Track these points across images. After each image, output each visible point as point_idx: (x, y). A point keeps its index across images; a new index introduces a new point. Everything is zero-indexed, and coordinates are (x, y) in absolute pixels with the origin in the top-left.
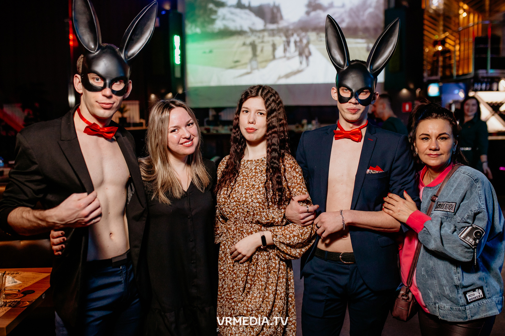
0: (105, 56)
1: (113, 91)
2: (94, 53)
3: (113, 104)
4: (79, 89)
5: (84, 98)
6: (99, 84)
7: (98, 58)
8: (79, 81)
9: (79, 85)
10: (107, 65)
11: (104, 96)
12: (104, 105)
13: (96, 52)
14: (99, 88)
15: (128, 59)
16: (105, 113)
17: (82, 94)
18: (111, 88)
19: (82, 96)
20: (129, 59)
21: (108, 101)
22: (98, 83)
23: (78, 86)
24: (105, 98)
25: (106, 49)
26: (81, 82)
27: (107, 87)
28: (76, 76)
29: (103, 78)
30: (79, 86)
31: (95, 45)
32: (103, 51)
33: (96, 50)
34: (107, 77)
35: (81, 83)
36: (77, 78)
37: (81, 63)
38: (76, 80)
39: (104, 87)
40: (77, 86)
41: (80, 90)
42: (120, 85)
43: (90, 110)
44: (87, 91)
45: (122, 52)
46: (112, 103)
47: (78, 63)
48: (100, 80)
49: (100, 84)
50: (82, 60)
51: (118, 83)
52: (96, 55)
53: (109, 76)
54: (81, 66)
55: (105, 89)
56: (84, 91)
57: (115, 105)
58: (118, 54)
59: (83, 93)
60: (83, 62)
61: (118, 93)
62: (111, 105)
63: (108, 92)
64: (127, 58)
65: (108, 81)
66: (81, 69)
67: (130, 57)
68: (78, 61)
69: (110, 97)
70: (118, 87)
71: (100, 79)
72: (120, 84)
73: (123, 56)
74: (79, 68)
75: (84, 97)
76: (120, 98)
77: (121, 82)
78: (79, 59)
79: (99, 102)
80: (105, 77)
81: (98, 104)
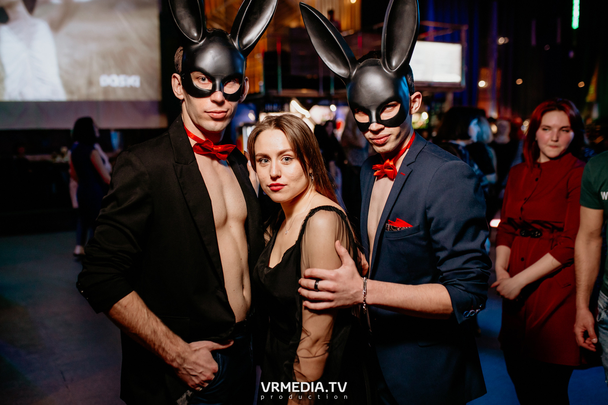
0: (212, 47)
1: (225, 95)
2: (197, 43)
3: (226, 112)
4: (179, 93)
5: (187, 106)
6: (205, 86)
7: (202, 50)
8: (178, 83)
9: (179, 88)
10: (216, 59)
11: (214, 102)
12: (215, 114)
13: (200, 41)
14: (206, 92)
15: (243, 48)
16: (216, 125)
17: (183, 100)
18: (222, 90)
19: (184, 103)
20: (245, 49)
21: (219, 109)
22: (205, 84)
23: (177, 89)
24: (215, 105)
25: (213, 37)
26: (181, 84)
27: (217, 90)
28: (175, 77)
29: (211, 78)
30: (178, 91)
31: (198, 33)
32: (210, 39)
33: (200, 39)
34: (217, 75)
35: (181, 86)
36: (176, 79)
37: (181, 59)
38: (175, 81)
39: (213, 91)
40: (176, 91)
41: (180, 95)
43: (196, 122)
44: (191, 97)
45: (235, 40)
46: (225, 110)
47: (176, 59)
48: (207, 81)
49: (208, 85)
50: (181, 53)
52: (200, 46)
53: (219, 74)
54: (180, 62)
55: (214, 94)
56: (187, 97)
57: (229, 113)
58: (230, 42)
59: (186, 99)
60: (183, 56)
62: (224, 114)
65: (217, 82)
66: (180, 67)
67: (247, 45)
68: (176, 55)
69: (221, 103)
71: (207, 79)
73: (236, 44)
74: (177, 65)
75: (187, 104)
76: (234, 104)
78: (177, 52)
79: (207, 111)
80: (214, 75)
81: (206, 114)
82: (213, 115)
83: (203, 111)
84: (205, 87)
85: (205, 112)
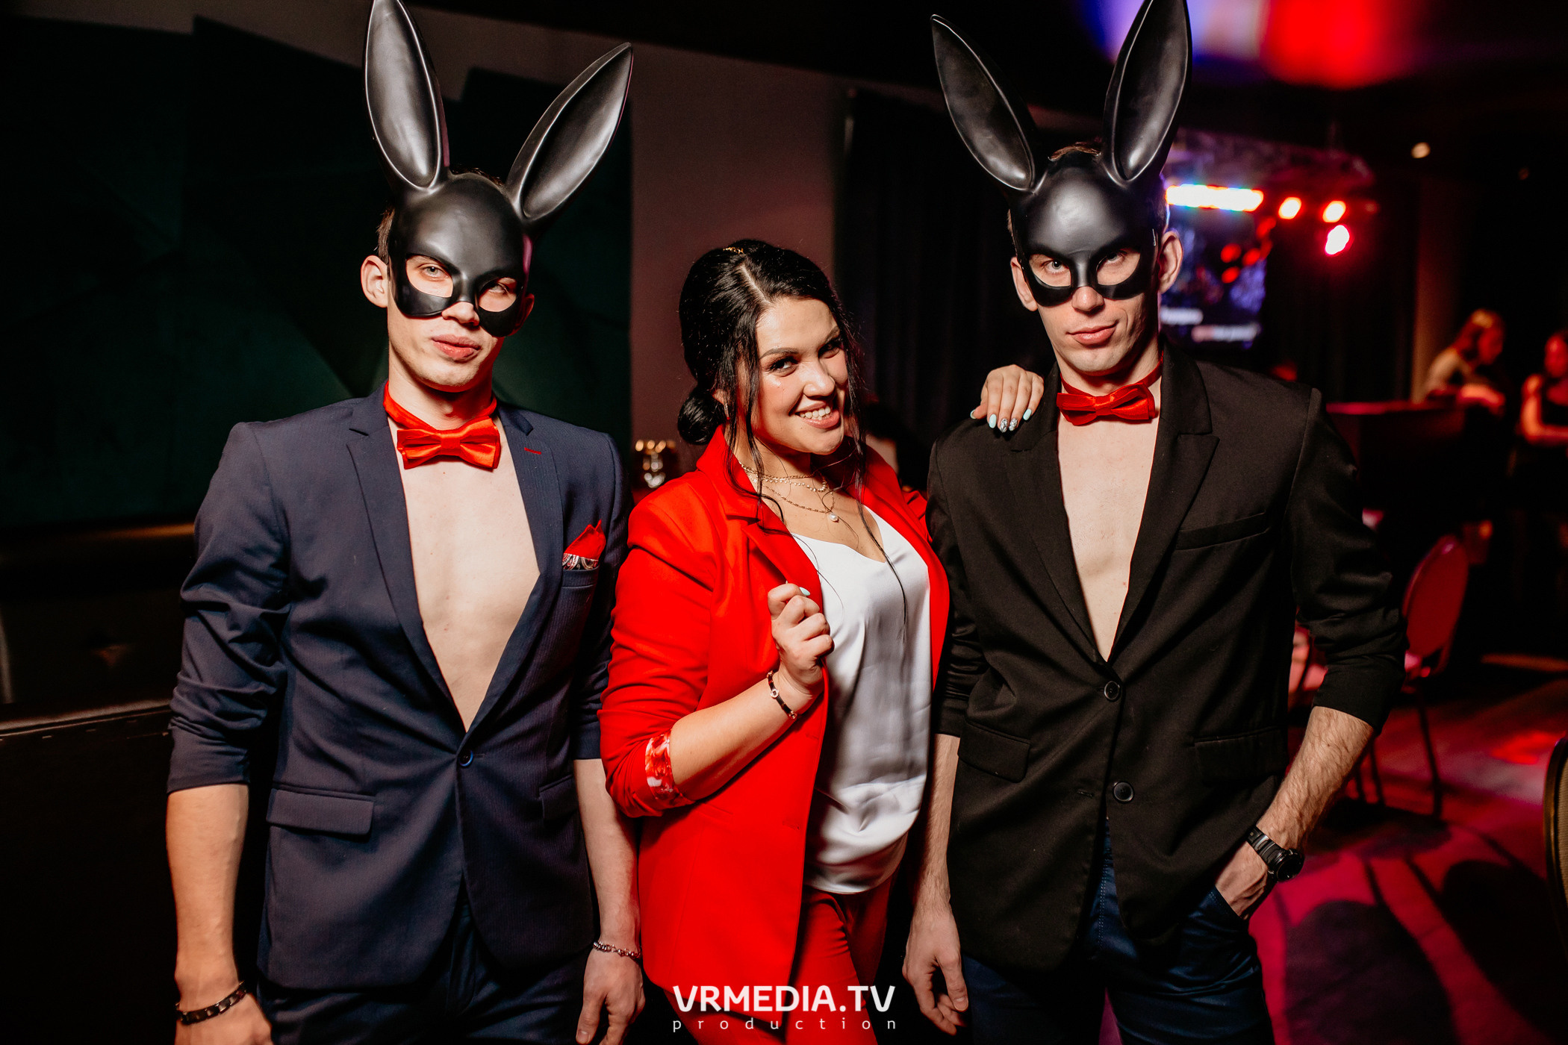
1: (1102, 290)
2: (1028, 194)
3: (1113, 326)
4: (1027, 299)
6: (1061, 278)
7: (1042, 202)
11: (1077, 310)
12: (1087, 337)
14: (1062, 292)
16: (1096, 357)
18: (1094, 282)
20: (1136, 177)
21: (1094, 323)
22: (1057, 274)
23: (1023, 292)
24: (1083, 317)
25: (1064, 168)
27: (1082, 283)
28: (1014, 264)
29: (1065, 261)
31: (1025, 168)
32: (1055, 176)
33: (1032, 184)
34: (1078, 252)
36: (1016, 268)
38: (1017, 275)
39: (1074, 287)
41: (1027, 302)
42: (1124, 263)
44: (1045, 306)
45: (1109, 166)
46: (1110, 324)
48: (1062, 269)
49: (1064, 276)
51: (1118, 259)
52: (1038, 194)
53: (1080, 250)
55: (1077, 292)
58: (1100, 171)
61: (1121, 292)
62: (1109, 330)
63: (1085, 296)
64: (1127, 175)
65: (1082, 267)
67: (1137, 168)
69: (1094, 311)
70: (1117, 272)
72: (1124, 259)
73: (1114, 176)
76: (1133, 302)
77: (1126, 253)
79: (1071, 332)
80: (1069, 255)
81: (1070, 337)
82: (1082, 339)
83: (1063, 333)
84: (1060, 281)
85: (1068, 333)
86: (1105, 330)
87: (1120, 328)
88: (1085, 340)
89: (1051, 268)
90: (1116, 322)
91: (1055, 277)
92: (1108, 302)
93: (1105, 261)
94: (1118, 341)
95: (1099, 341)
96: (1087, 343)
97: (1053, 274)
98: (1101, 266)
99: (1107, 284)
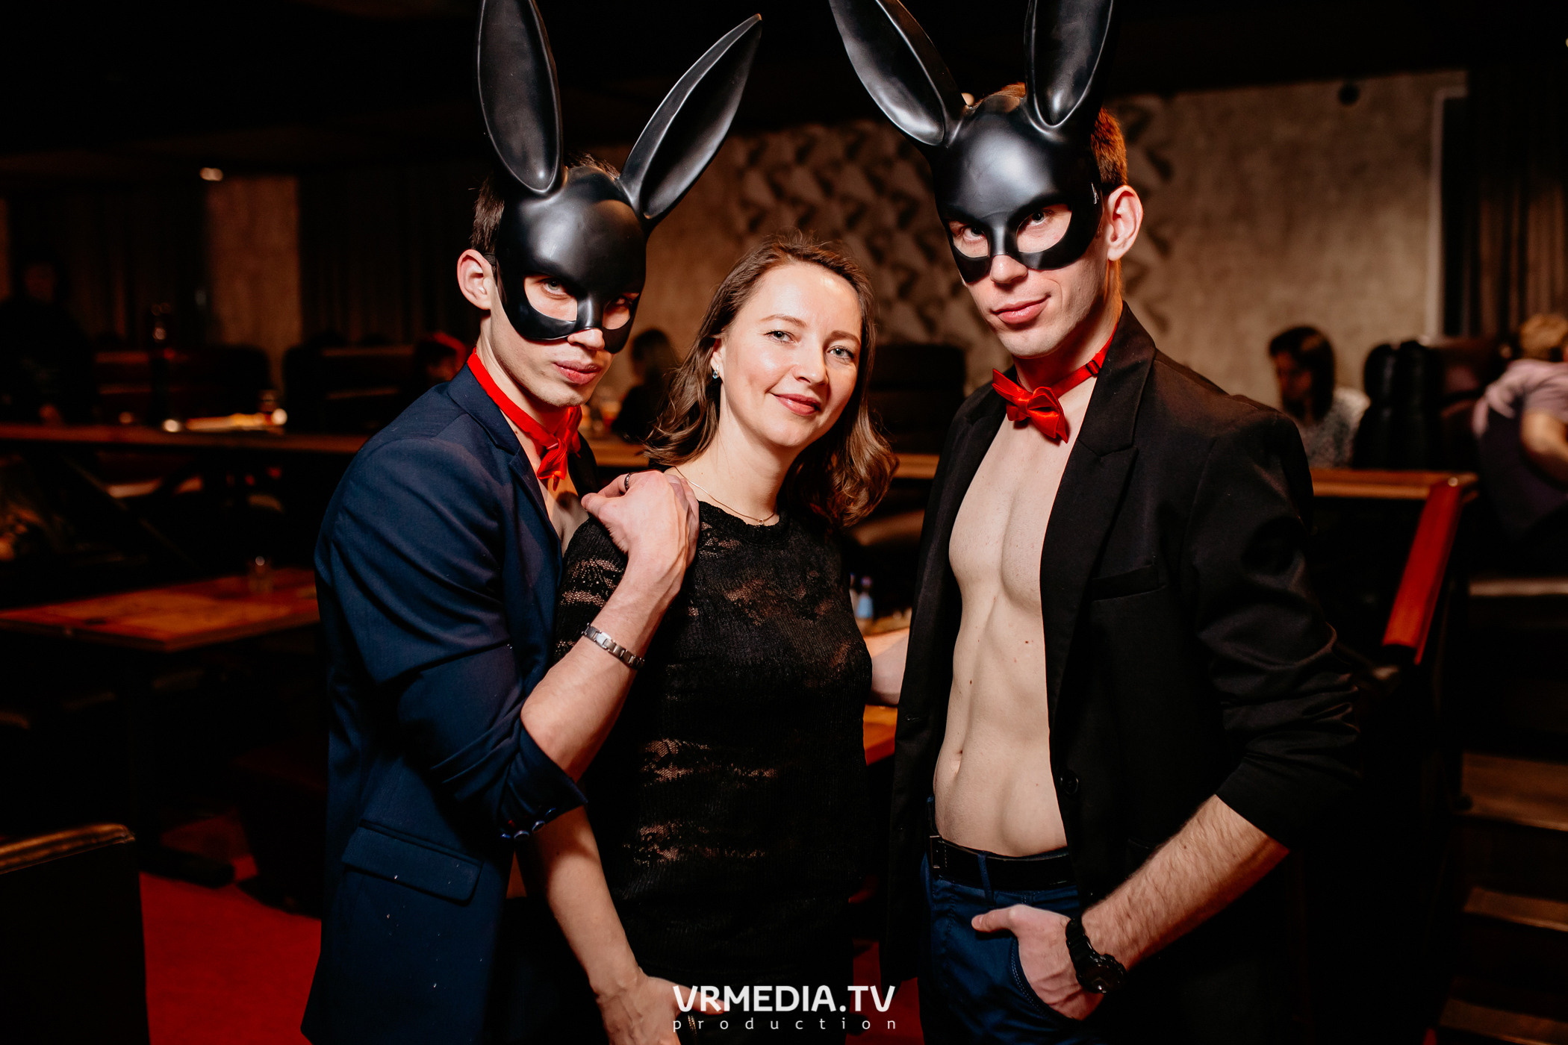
42: (1050, 225)
51: (1044, 220)
64: (1053, 121)
70: (1042, 236)
72: (1049, 221)
77: (1051, 214)
86: (1032, 307)
87: (1051, 303)
88: (1009, 318)
89: (969, 235)
90: (1048, 296)
91: (972, 246)
92: (1032, 274)
93: (1027, 223)
94: (1052, 318)
95: (1025, 319)
96: (1011, 321)
97: (970, 243)
98: (1022, 229)
99: (1031, 252)
